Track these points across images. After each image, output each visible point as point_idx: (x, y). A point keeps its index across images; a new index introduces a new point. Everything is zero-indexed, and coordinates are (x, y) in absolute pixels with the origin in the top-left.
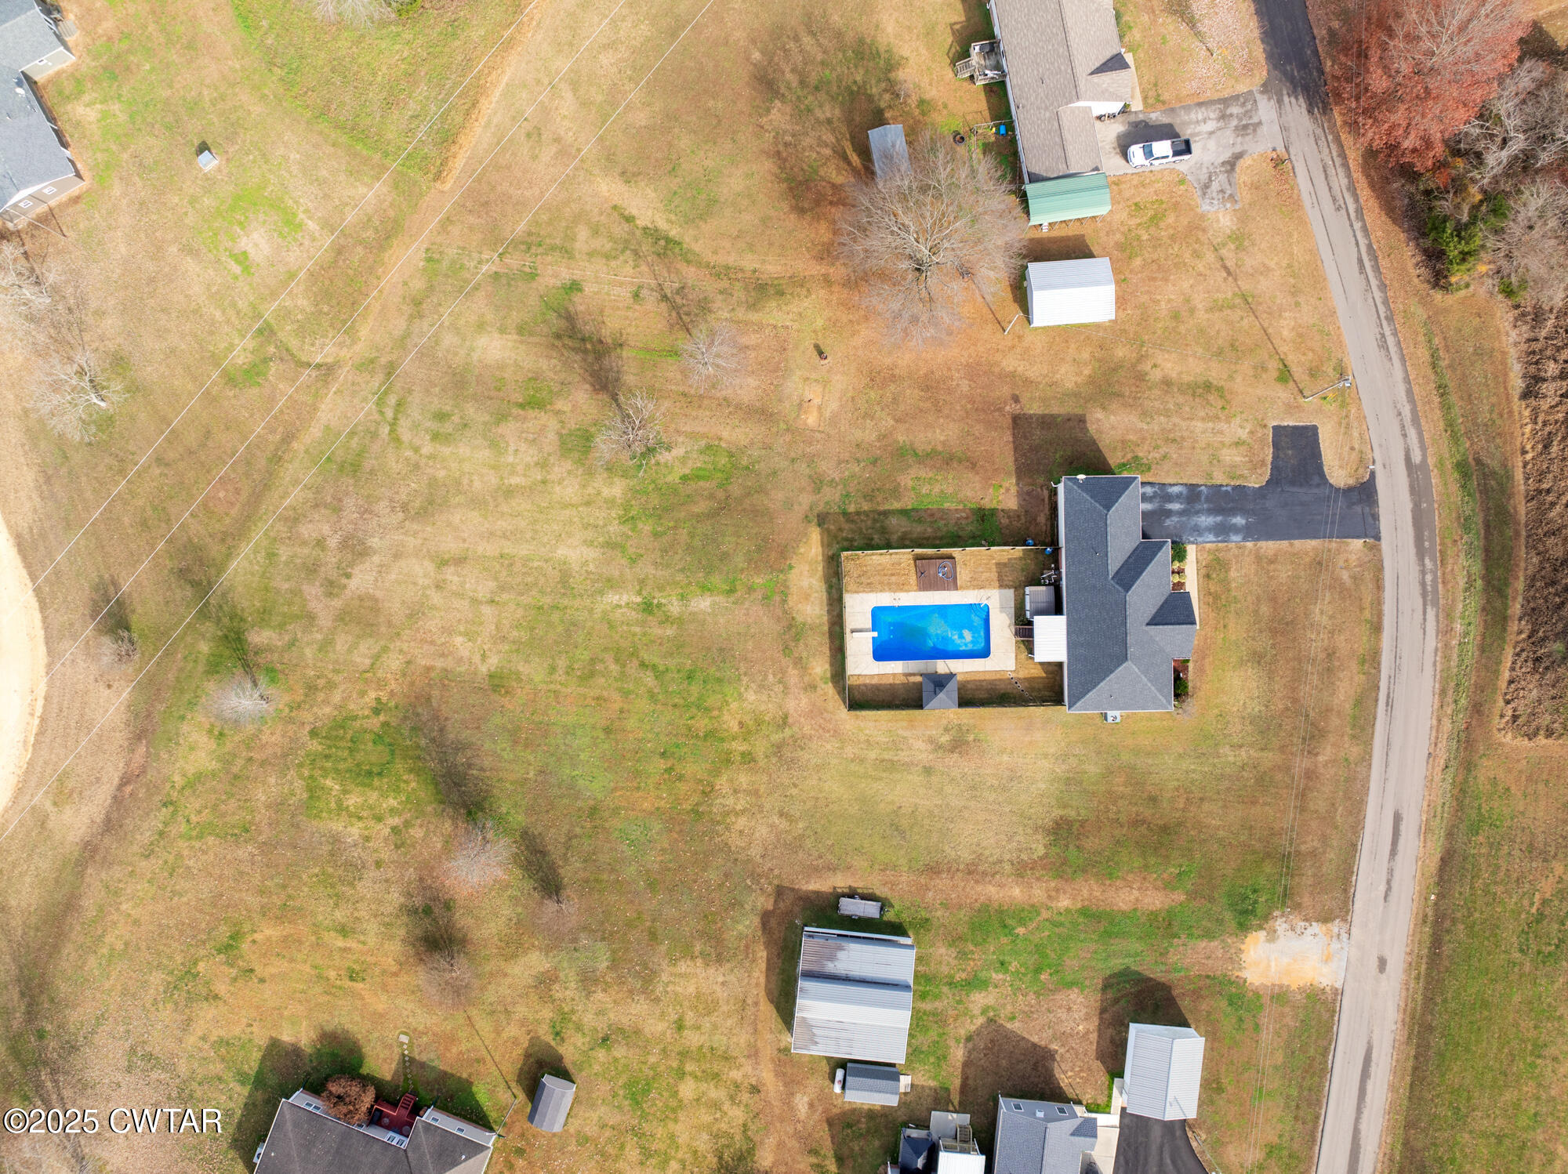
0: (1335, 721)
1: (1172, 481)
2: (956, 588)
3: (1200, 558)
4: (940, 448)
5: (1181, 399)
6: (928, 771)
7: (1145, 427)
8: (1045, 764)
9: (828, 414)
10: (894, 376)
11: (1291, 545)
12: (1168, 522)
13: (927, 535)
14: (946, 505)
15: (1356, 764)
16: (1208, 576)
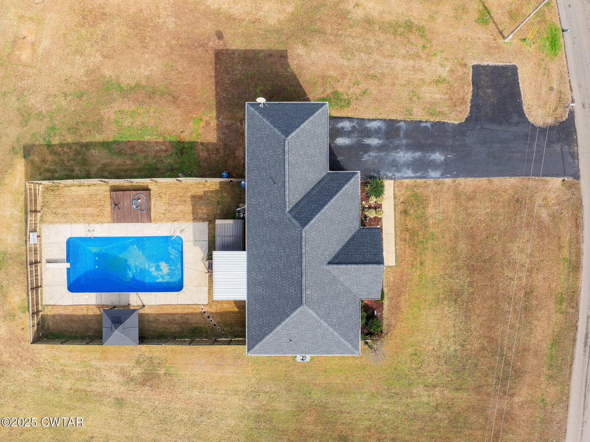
0: (531, 361)
1: (371, 117)
2: (150, 221)
3: (398, 194)
4: (143, 83)
5: (382, 37)
6: (120, 402)
7: (346, 63)
8: (236, 401)
9: (40, 51)
10: (104, 14)
11: (490, 182)
12: (366, 157)
13: (125, 167)
14: (147, 138)
15: (553, 406)
16: (405, 212)
